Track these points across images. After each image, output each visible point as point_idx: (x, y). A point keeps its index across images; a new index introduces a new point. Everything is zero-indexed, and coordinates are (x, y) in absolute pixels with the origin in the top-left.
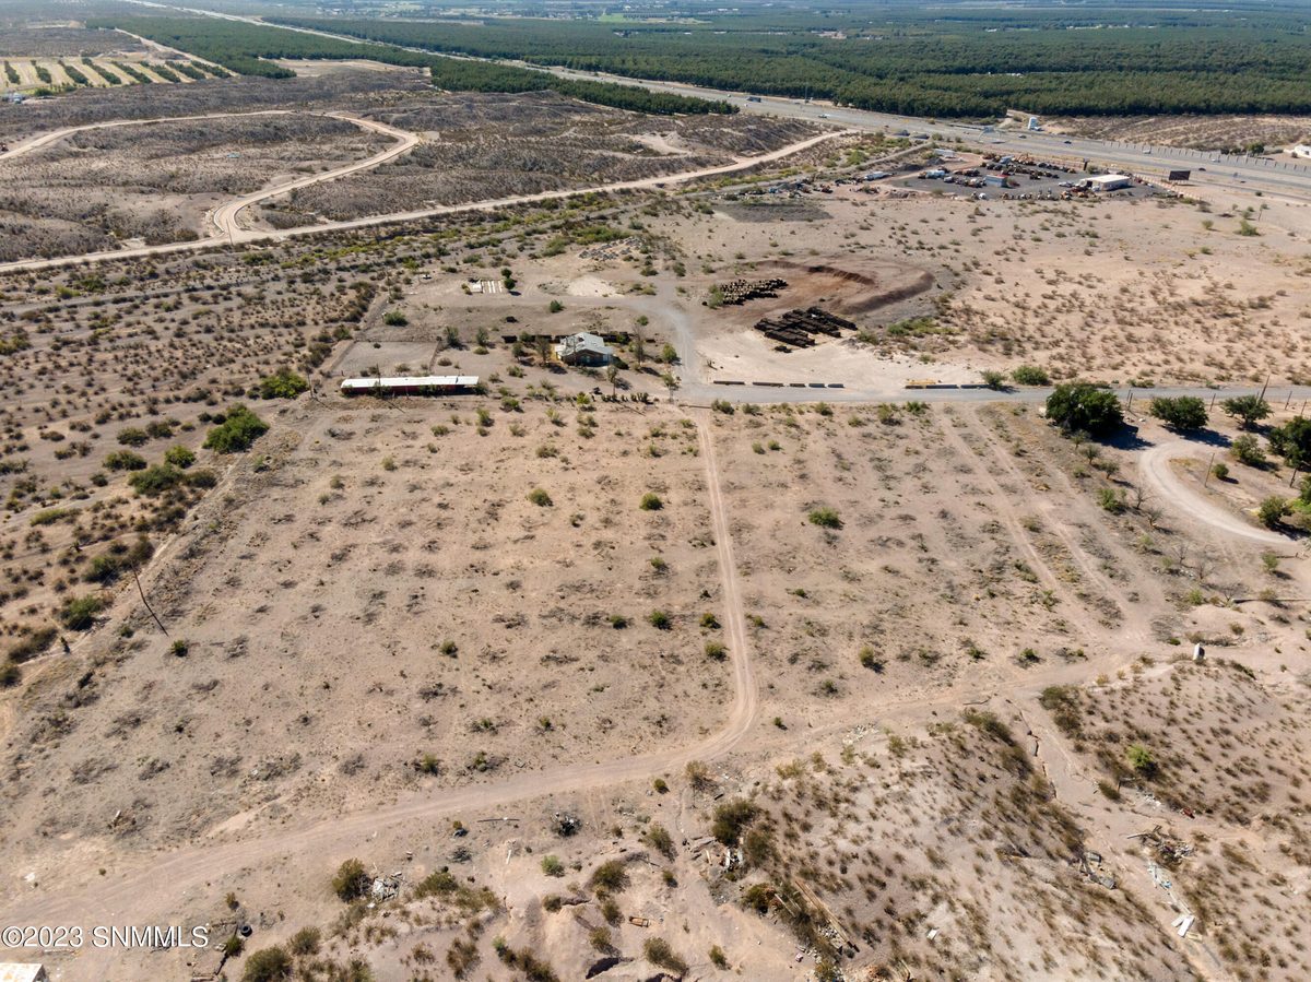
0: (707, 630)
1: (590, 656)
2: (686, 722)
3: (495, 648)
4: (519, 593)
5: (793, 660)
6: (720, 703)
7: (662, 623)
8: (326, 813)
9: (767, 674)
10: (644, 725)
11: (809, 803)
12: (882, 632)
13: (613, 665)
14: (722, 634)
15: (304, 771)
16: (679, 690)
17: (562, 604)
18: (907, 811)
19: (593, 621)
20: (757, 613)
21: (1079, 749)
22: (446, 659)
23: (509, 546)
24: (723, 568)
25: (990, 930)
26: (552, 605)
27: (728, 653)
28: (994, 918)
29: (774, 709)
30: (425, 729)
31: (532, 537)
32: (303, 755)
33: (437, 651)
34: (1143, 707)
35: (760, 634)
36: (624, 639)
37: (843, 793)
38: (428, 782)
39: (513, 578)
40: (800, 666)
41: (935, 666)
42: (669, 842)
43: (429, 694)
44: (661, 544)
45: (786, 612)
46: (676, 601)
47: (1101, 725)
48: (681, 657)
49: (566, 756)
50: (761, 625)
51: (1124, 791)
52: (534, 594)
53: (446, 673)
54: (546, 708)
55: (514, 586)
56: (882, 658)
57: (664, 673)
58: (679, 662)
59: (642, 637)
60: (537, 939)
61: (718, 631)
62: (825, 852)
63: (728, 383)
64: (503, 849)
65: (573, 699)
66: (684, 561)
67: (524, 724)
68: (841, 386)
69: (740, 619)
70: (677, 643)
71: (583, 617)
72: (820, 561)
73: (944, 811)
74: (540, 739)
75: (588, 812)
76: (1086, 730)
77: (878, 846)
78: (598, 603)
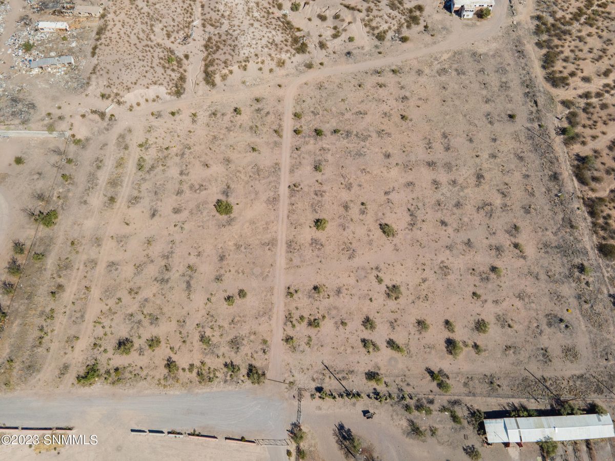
0: (300, 129)
1: (348, 115)
2: (312, 87)
3: (386, 119)
4: (384, 151)
5: (268, 113)
6: (299, 95)
7: (318, 132)
8: (421, 58)
9: (279, 107)
10: (326, 86)
11: (279, 46)
12: (227, 128)
13: (338, 111)
14: (294, 127)
15: (435, 71)
16: (314, 100)
17: (362, 143)
18: (254, 36)
19: (348, 134)
20: (276, 139)
21: (185, 71)
22: (404, 114)
23: (396, 185)
24: (288, 168)
25: (246, 11)
26: (367, 143)
27: (293, 117)
28: (244, 13)
29: (280, 92)
30: (402, 84)
31: (386, 193)
32: (438, 76)
33: (409, 118)
34: (156, 75)
35: (278, 127)
36: (335, 124)
37: (269, 45)
38: (394, 67)
39: (388, 160)
40: (266, 111)
41: (213, 111)
42: (320, 47)
43: (405, 98)
44: (317, 187)
45: (264, 139)
46: (312, 145)
47: (173, 74)
48: (312, 114)
49: (353, 76)
50: (276, 131)
51: (182, 57)
52: (377, 150)
53: (403, 108)
54: (361, 93)
55: (388, 156)
56: (232, 115)
57: (319, 107)
58: (313, 112)
59: (328, 125)
60: (353, 15)
61: (295, 129)
62: (279, 33)
63: (242, 439)
64: (367, 49)
65: (354, 97)
66: (306, 174)
67: (369, 87)
68: (132, 431)
69: (284, 136)
70: (313, 122)
71: (353, 136)
72: (238, 174)
73: (243, 35)
74: (362, 81)
75: (344, 58)
76: (179, 75)
77: (265, 30)
78: (347, 145)
